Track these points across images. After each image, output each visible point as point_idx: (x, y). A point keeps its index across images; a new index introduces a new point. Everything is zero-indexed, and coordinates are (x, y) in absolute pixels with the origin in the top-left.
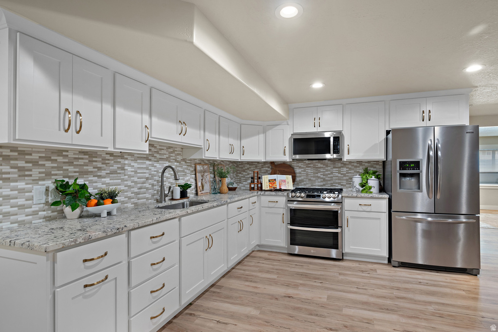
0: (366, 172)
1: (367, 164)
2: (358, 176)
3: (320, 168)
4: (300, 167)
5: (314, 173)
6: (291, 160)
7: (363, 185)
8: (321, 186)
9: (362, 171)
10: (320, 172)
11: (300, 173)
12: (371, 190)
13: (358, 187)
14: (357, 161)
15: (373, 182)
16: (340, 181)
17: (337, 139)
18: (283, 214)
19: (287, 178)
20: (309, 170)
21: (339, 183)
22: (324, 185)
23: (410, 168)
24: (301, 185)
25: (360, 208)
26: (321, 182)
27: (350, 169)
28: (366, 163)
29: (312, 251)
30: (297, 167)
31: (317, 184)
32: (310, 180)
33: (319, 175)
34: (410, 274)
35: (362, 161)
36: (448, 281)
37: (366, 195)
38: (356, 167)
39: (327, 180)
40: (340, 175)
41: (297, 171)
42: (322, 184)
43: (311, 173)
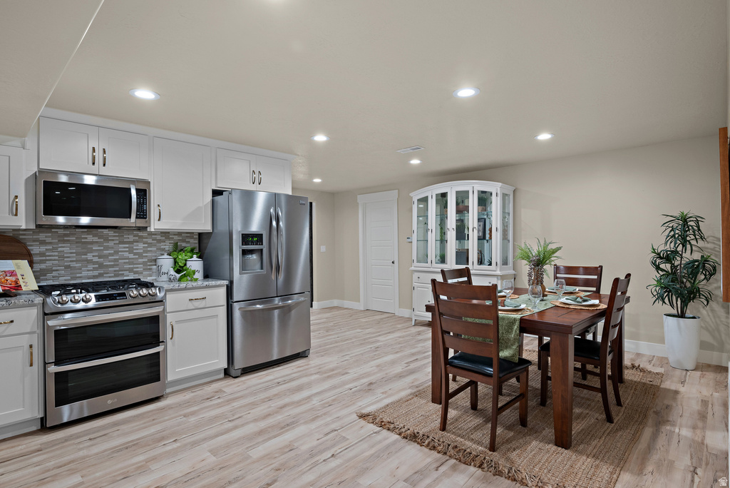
1: (176, 238)
2: (166, 256)
3: (92, 243)
4: (43, 243)
5: (77, 254)
6: (33, 226)
7: (179, 271)
8: (94, 277)
9: (170, 248)
10: (91, 251)
11: (42, 254)
12: (195, 277)
13: (172, 272)
15: (195, 264)
16: (132, 266)
17: (142, 194)
18: (31, 346)
19: (19, 267)
20: (66, 249)
21: (131, 270)
22: (101, 275)
23: (253, 243)
24: (47, 280)
25: (191, 305)
26: (95, 269)
27: (150, 245)
28: (175, 235)
29: (110, 401)
30: (34, 241)
31: (84, 274)
32: (68, 267)
33: (89, 256)
34: (261, 379)
35: (169, 233)
37: (190, 284)
38: (159, 241)
39: (107, 265)
40: (131, 256)
41: (35, 249)
42: (96, 273)
43: (71, 253)
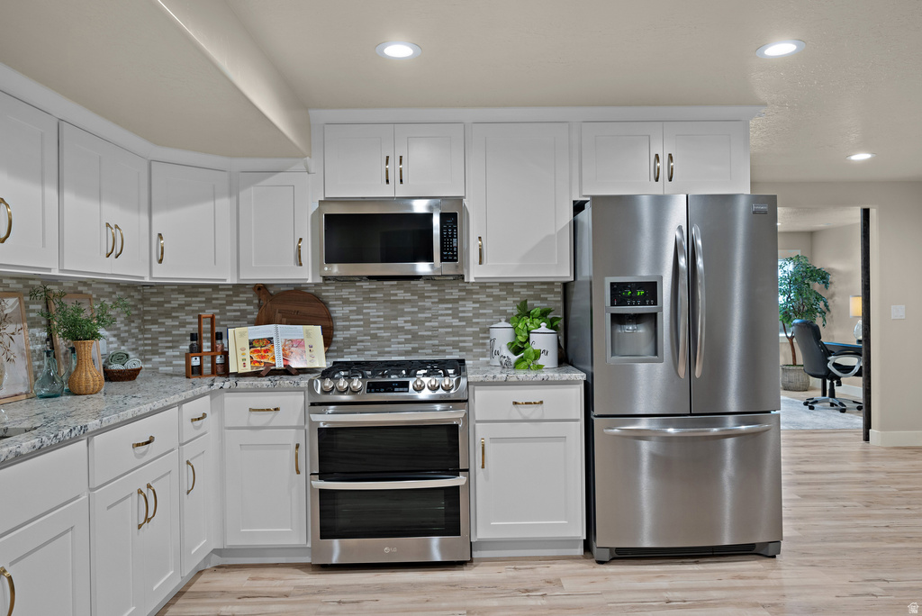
0: (524, 311)
1: (524, 292)
2: (503, 324)
3: (403, 302)
4: (346, 302)
5: (386, 318)
6: (320, 280)
7: (517, 350)
8: (407, 353)
9: (513, 310)
10: (403, 314)
11: (346, 318)
12: (540, 362)
13: (506, 352)
14: (501, 284)
15: (543, 340)
16: (457, 339)
17: (450, 220)
18: (297, 446)
19: (308, 334)
20: (373, 310)
21: (455, 345)
22: (415, 351)
23: (635, 301)
24: (351, 353)
25: (516, 413)
26: (407, 341)
27: (483, 304)
28: (522, 287)
29: (389, 548)
30: (336, 300)
31: (394, 347)
32: (374, 337)
33: (400, 322)
34: (641, 580)
35: (512, 283)
36: (724, 583)
37: (531, 375)
38: (498, 298)
39: (423, 336)
40: (456, 322)
41: (338, 311)
42: (408, 347)
43: (379, 317)
